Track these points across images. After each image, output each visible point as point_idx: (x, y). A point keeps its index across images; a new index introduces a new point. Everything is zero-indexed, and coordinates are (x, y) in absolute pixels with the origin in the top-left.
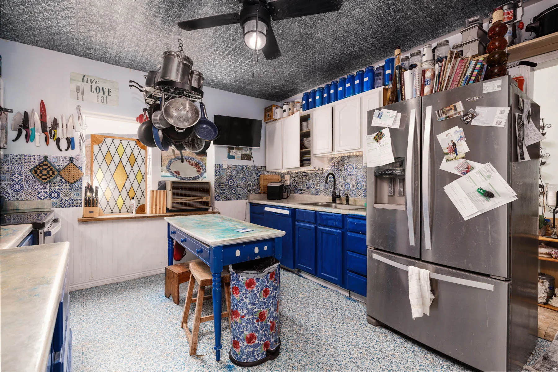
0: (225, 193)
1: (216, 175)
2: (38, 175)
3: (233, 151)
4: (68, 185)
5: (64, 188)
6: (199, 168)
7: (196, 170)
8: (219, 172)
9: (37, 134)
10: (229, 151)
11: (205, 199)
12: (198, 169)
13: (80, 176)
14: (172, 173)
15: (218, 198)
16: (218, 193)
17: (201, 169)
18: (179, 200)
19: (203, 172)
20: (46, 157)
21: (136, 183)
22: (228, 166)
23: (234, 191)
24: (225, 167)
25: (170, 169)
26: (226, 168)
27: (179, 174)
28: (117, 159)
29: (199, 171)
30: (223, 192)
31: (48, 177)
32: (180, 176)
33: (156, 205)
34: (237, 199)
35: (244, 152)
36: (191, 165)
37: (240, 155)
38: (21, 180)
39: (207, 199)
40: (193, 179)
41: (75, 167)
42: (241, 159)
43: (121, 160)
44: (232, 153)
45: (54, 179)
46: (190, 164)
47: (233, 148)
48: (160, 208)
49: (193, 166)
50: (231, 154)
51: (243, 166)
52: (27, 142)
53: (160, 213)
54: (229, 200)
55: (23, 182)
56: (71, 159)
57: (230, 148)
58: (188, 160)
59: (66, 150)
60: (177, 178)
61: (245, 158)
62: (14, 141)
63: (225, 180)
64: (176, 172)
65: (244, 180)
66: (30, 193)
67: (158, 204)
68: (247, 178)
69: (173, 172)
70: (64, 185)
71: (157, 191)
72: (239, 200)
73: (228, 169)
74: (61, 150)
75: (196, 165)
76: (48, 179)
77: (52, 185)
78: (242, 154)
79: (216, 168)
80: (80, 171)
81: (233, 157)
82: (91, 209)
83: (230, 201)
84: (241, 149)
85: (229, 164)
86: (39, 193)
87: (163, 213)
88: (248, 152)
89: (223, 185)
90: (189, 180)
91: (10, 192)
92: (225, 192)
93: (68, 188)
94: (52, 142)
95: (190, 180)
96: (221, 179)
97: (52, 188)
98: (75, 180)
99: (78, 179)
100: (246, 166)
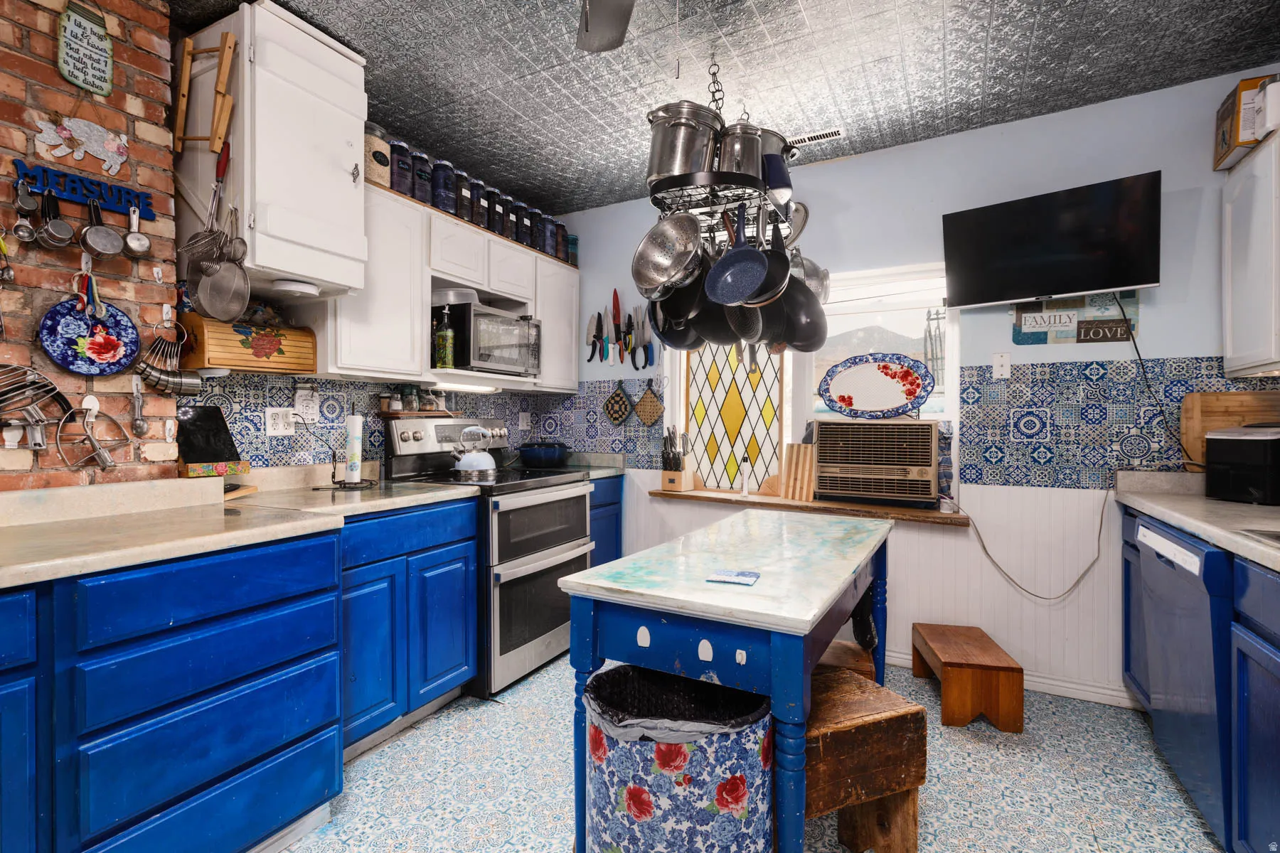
0: (1001, 460)
1: (964, 401)
2: (609, 413)
3: (1037, 315)
4: (646, 428)
5: (641, 434)
6: (912, 384)
7: (904, 388)
8: (977, 390)
9: (611, 346)
10: (1019, 319)
11: (914, 473)
12: (909, 386)
13: (659, 414)
14: (831, 401)
15: (973, 475)
16: (974, 460)
17: (918, 386)
18: (835, 471)
19: (923, 394)
20: (621, 382)
21: (761, 426)
22: (1015, 369)
23: (1042, 454)
24: (1001, 371)
25: (827, 390)
26: (1007, 375)
27: (851, 404)
28: (727, 377)
29: (910, 393)
30: (994, 455)
31: (621, 416)
32: (853, 408)
33: (796, 479)
34: (1056, 483)
35: (1091, 313)
36: (889, 377)
37: (1074, 326)
38: (595, 421)
39: (921, 473)
40: (885, 415)
41: (653, 396)
42: (1079, 341)
43: (734, 378)
44: (1031, 323)
45: (627, 417)
46: (886, 374)
47: (1036, 307)
48: (802, 488)
49: (895, 380)
50: (1026, 329)
51: (1088, 365)
52: (601, 361)
53: (800, 499)
54: (1018, 483)
55: (597, 424)
56: (650, 381)
57: (1022, 308)
58: (882, 364)
59: (644, 367)
60: (841, 412)
61: (1096, 333)
62: (589, 361)
63: (1005, 417)
64: (842, 399)
65: (1094, 414)
66: (604, 442)
67: (799, 477)
68: (1110, 407)
69: (835, 397)
70: (641, 428)
71: (799, 445)
72: (1067, 487)
73: (1018, 380)
74: (637, 369)
75: (905, 376)
76: (620, 419)
77: (628, 429)
78: (1079, 323)
79: (967, 379)
80: (658, 403)
81: (1040, 338)
82: (671, 474)
83: (1026, 490)
84: (1079, 303)
85: (1018, 362)
86: (614, 441)
87: (807, 500)
88: (1113, 312)
89: (994, 435)
90: (873, 417)
91: (585, 439)
92: (1000, 455)
93: (645, 434)
94: (627, 357)
95: (877, 417)
96: (988, 415)
97: (628, 434)
98: (653, 421)
99: (656, 418)
100: (1102, 365)
